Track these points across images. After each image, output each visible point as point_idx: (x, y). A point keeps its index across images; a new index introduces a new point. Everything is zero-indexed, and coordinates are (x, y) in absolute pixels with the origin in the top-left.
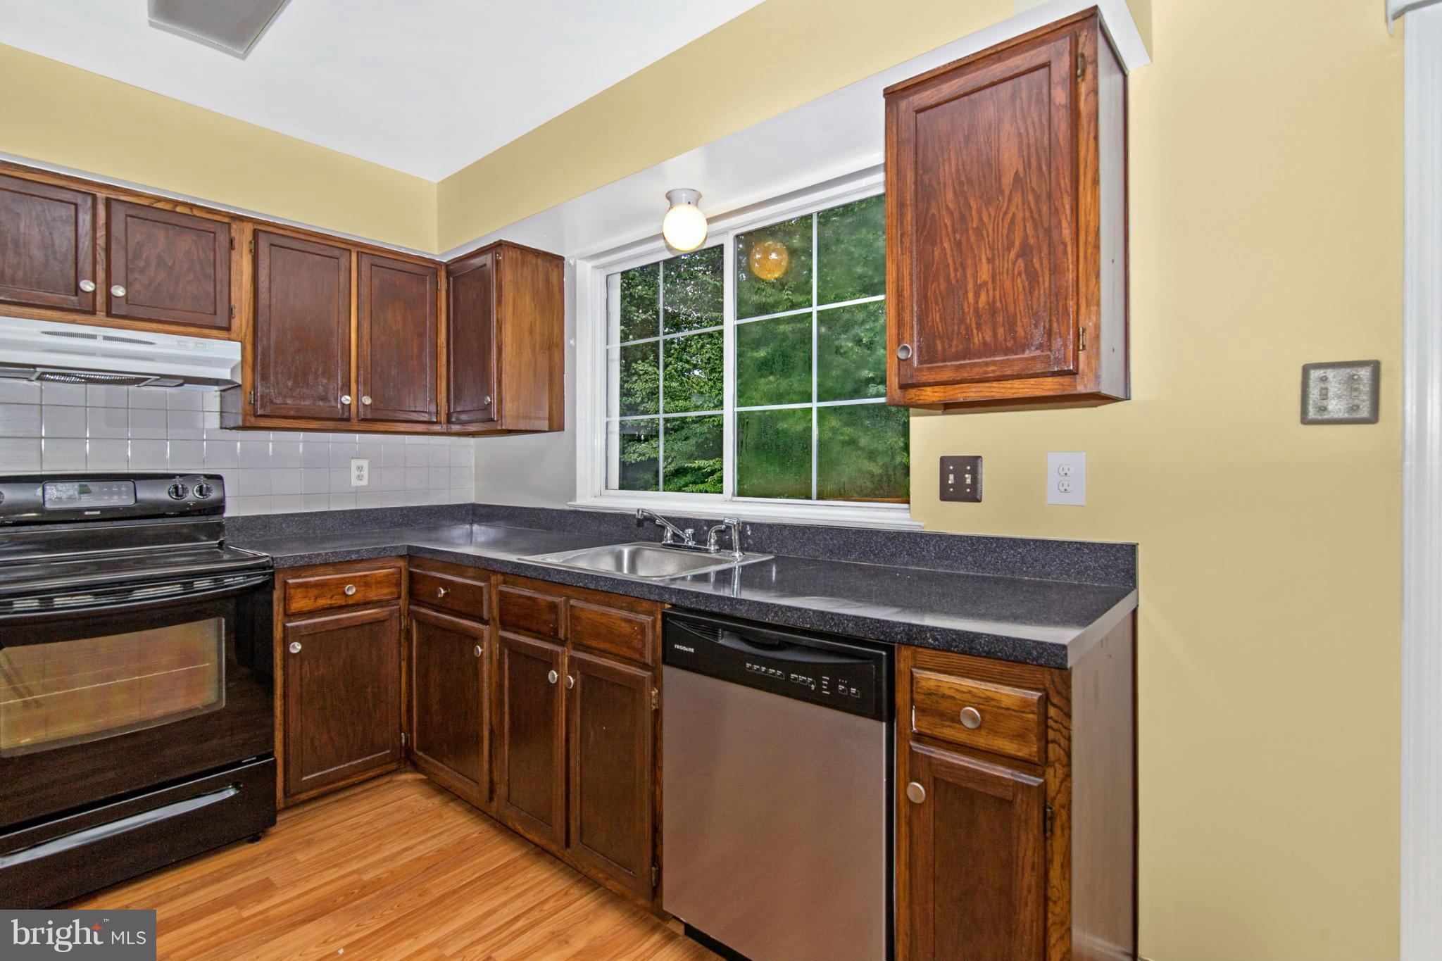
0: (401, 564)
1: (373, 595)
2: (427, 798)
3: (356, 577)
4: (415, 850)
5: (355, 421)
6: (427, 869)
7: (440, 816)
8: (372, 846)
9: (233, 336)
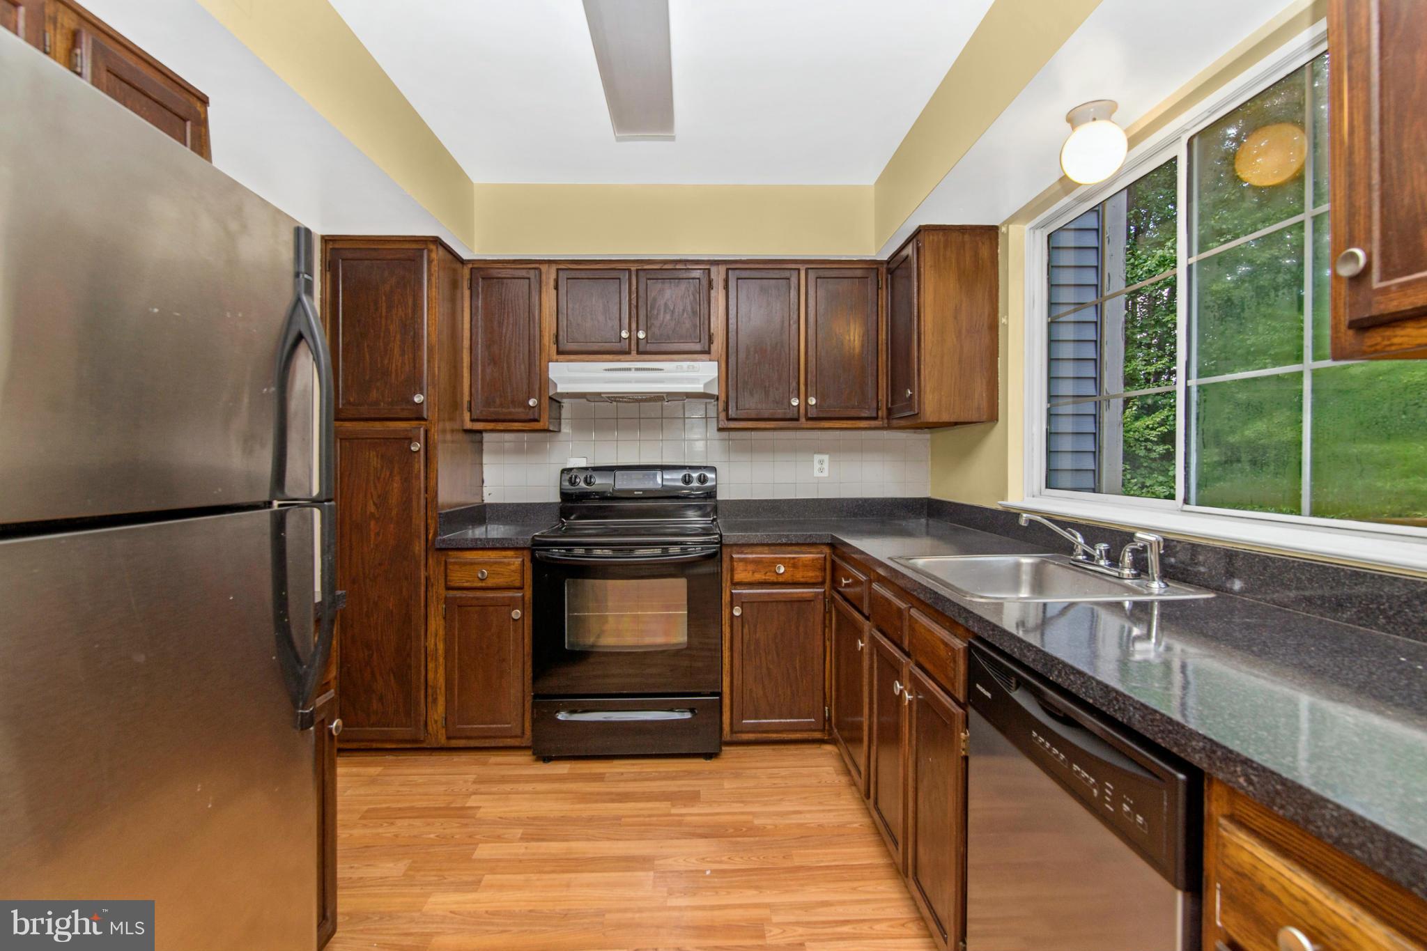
0: (827, 550)
1: (800, 576)
2: (838, 774)
3: (785, 558)
4: (802, 816)
5: (803, 420)
6: (802, 837)
7: (839, 795)
8: (775, 798)
9: (713, 357)
